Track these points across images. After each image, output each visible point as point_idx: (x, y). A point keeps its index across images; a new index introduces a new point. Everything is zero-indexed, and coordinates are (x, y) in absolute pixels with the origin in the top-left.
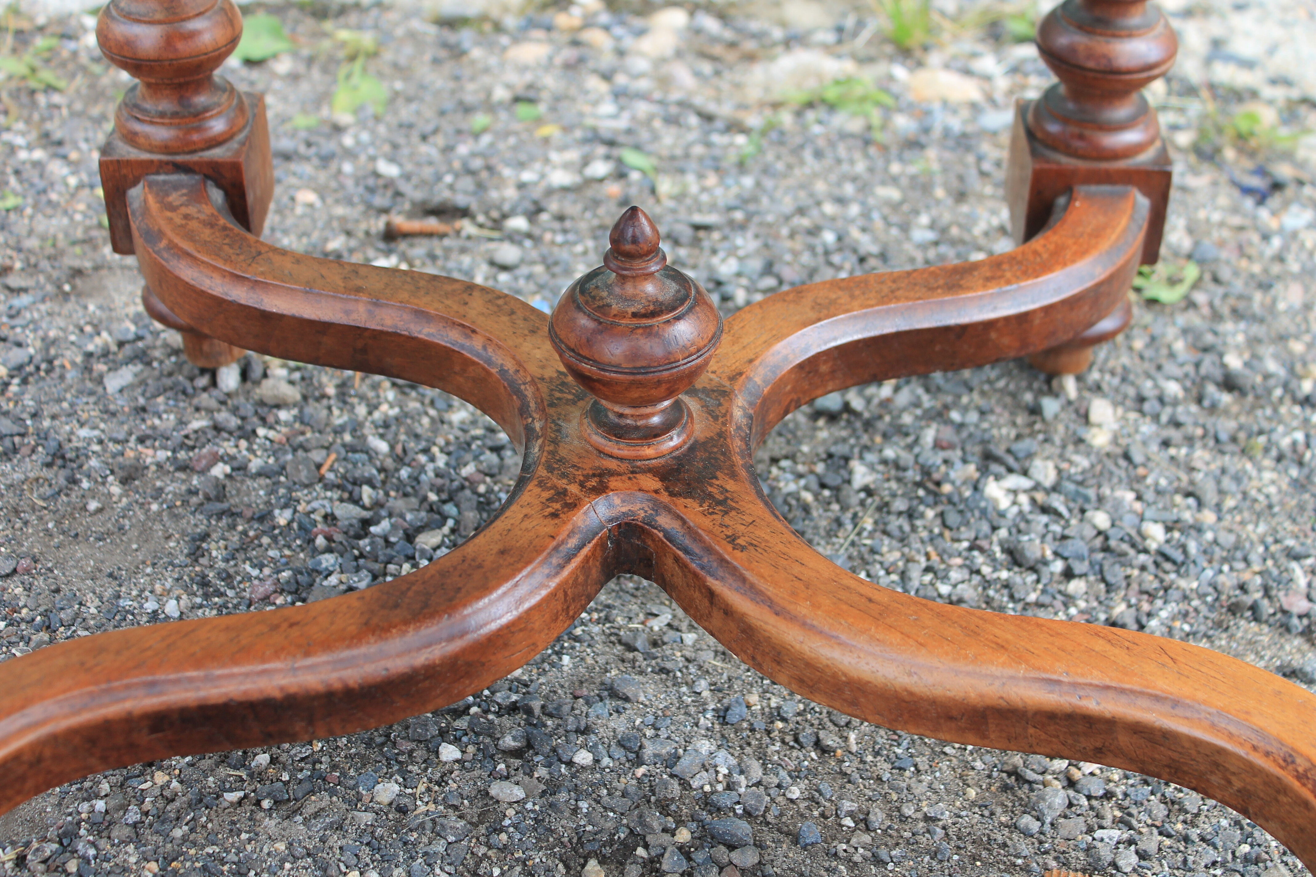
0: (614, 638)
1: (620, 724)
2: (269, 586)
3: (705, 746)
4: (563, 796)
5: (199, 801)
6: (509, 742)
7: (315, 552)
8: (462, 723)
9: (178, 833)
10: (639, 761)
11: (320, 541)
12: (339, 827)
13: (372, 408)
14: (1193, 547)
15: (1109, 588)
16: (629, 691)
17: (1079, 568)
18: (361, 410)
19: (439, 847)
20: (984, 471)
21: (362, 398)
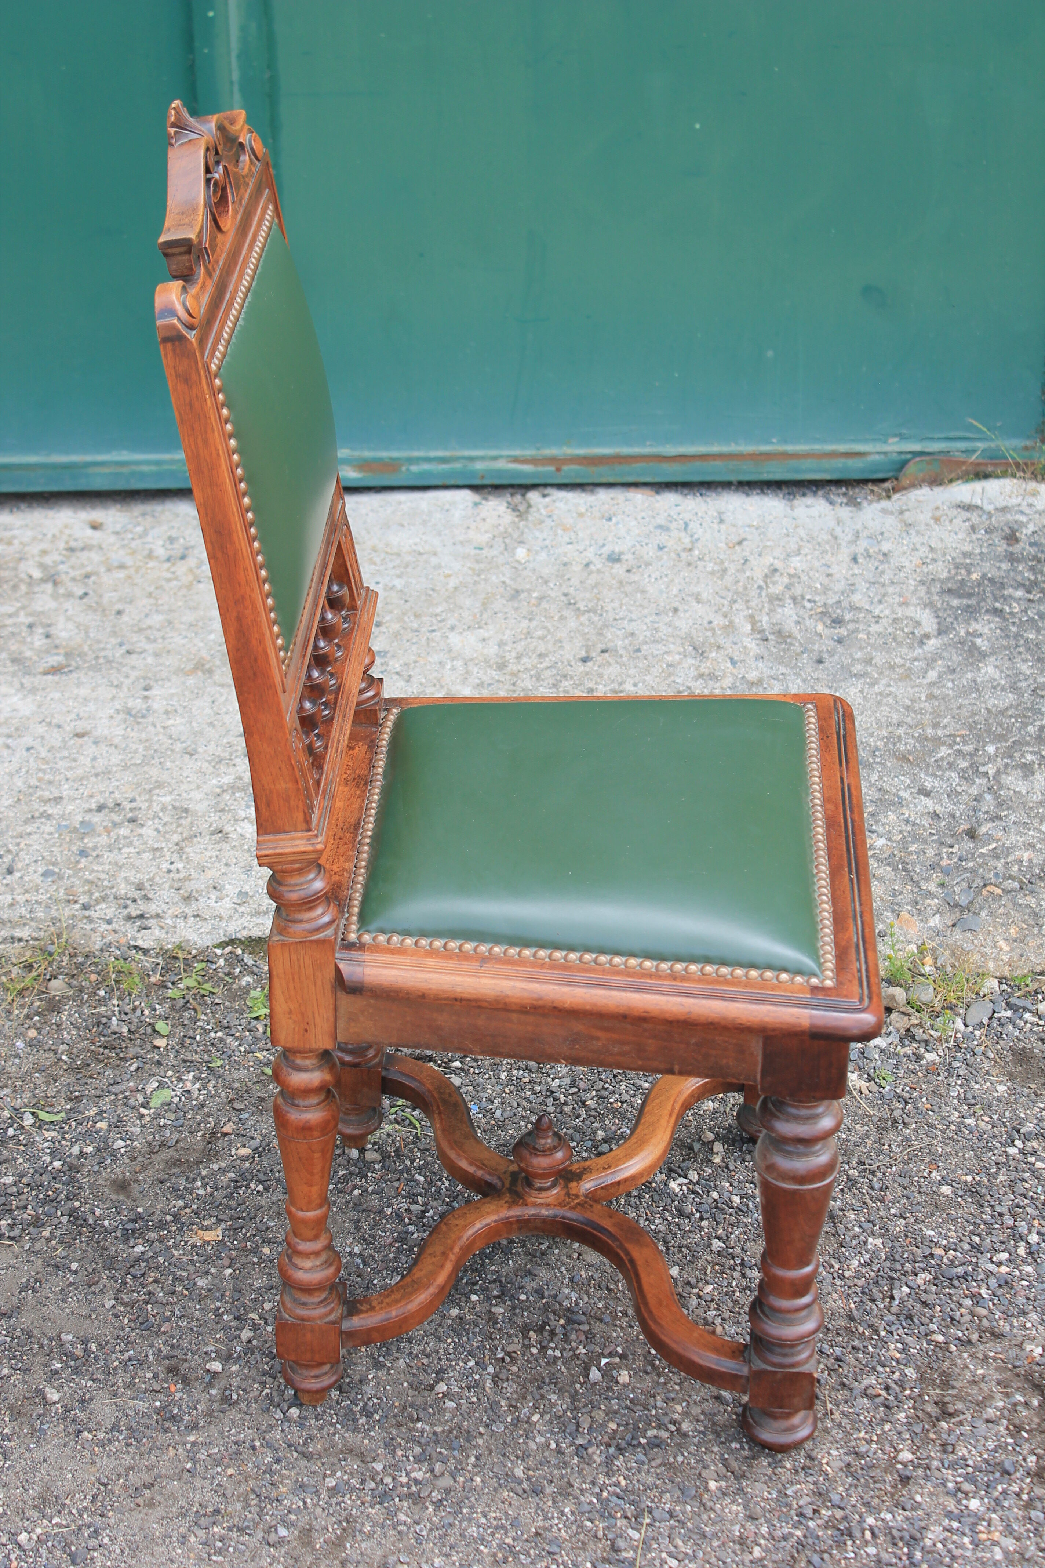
0: (527, 1253)
1: (534, 1285)
2: (390, 1240)
3: (567, 1291)
4: (517, 1311)
6: (495, 1293)
7: (405, 1225)
8: (477, 1287)
10: (543, 1297)
11: (407, 1220)
12: (440, 1325)
13: (413, 1162)
14: (751, 1204)
15: (718, 1223)
16: (536, 1272)
17: (705, 1216)
18: (408, 1162)
19: (477, 1330)
20: (669, 1177)
21: (408, 1157)
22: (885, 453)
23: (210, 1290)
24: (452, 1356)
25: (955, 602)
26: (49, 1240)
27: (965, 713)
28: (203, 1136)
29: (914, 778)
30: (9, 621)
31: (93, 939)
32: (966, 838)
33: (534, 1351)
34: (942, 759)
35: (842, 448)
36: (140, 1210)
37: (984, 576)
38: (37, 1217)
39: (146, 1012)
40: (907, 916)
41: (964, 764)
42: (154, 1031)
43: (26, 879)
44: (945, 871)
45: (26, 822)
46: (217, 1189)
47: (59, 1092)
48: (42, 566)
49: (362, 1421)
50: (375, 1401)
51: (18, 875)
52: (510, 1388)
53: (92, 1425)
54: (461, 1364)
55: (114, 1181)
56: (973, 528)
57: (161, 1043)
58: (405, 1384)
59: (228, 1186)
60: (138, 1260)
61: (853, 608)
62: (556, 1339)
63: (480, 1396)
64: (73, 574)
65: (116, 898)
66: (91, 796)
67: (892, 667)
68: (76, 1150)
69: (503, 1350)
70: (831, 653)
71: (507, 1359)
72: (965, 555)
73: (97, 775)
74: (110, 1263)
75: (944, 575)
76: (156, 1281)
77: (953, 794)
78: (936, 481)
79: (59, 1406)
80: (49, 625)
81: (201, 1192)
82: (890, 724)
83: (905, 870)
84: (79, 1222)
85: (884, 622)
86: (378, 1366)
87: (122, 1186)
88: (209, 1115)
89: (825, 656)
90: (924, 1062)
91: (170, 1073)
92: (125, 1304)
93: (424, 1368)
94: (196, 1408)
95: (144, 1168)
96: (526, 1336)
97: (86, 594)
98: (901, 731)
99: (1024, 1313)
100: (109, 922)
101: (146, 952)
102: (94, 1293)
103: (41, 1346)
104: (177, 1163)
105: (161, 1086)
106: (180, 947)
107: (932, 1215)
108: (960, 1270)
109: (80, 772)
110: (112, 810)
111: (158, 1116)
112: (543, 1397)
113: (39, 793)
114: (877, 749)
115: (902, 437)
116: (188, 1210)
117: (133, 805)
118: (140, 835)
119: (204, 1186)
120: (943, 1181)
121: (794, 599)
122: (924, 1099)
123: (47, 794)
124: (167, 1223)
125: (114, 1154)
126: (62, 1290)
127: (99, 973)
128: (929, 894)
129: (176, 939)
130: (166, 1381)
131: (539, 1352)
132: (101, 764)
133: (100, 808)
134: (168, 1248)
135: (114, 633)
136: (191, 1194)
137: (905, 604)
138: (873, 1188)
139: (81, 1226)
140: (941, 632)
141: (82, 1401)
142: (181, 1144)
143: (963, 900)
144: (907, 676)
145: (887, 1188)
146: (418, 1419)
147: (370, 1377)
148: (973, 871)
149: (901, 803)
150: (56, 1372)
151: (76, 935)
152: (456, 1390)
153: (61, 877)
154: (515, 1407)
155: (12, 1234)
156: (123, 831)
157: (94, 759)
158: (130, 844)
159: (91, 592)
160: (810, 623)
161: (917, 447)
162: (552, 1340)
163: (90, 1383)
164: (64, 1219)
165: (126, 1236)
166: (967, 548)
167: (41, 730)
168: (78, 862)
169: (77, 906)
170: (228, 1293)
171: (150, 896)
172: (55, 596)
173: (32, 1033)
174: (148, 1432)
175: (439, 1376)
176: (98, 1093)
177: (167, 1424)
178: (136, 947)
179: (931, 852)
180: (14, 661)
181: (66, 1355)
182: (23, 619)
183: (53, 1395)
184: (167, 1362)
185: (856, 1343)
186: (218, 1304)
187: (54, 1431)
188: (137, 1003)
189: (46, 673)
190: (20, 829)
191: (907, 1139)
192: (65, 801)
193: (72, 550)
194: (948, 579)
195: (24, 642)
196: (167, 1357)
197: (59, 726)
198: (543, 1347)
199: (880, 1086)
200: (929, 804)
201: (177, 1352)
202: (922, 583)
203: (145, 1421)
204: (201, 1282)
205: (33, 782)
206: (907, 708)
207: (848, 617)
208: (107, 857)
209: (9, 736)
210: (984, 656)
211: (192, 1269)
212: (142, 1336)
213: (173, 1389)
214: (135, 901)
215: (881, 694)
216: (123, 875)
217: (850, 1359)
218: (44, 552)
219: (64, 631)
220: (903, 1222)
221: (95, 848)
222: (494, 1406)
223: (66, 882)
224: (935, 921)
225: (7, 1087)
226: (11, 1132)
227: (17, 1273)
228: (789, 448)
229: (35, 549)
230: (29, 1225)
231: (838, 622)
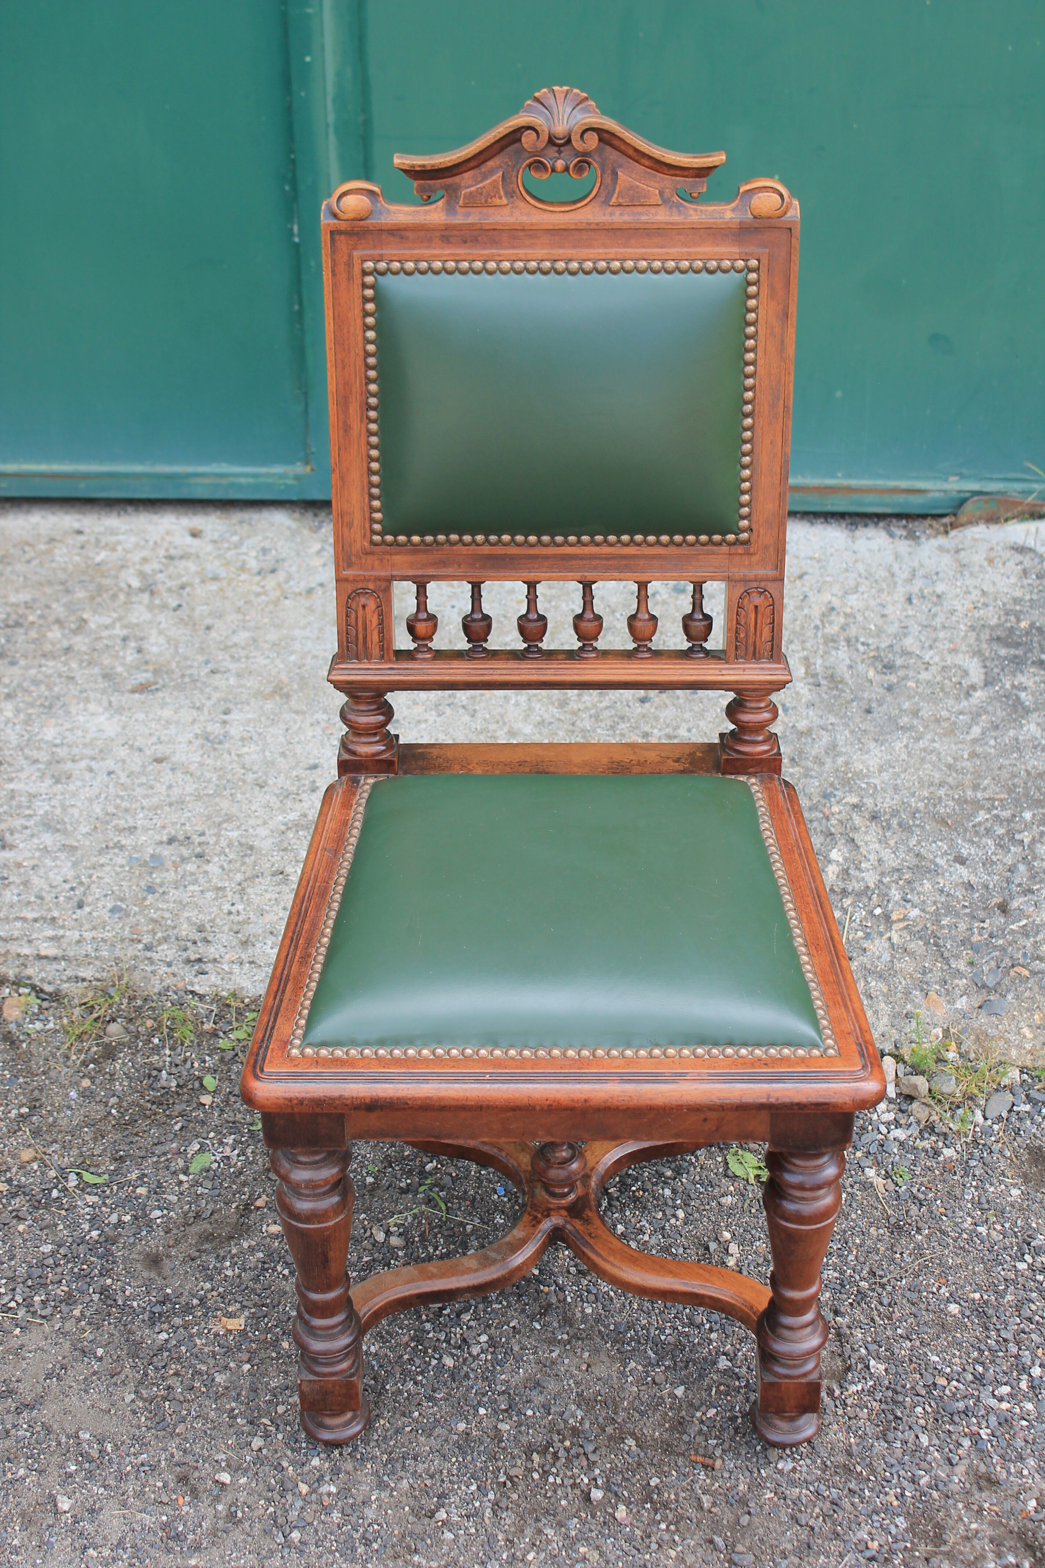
1: (541, 1398)
4: (523, 1428)
5: (397, 1432)
6: (503, 1407)
7: (422, 1322)
8: (485, 1399)
9: (392, 1443)
10: (549, 1414)
11: (424, 1317)
12: (446, 1441)
16: (545, 1384)
19: (482, 1448)
22: (945, 491)
23: (227, 1388)
24: (455, 1479)
25: (1003, 652)
26: (79, 1320)
27: (1005, 774)
28: (237, 1207)
29: (952, 844)
30: (105, 633)
31: (152, 982)
32: (998, 912)
33: (536, 1476)
34: (980, 824)
35: (904, 484)
36: (169, 1291)
37: (1032, 625)
38: (69, 1294)
39: (196, 1065)
40: (935, 996)
41: (1001, 831)
42: (202, 1085)
43: (95, 914)
44: (975, 948)
45: (101, 852)
46: (245, 1270)
47: (105, 1150)
48: (142, 575)
49: (361, 1550)
50: (376, 1527)
51: (87, 909)
52: (509, 1519)
53: (99, 1540)
54: (463, 1488)
55: (148, 1255)
56: (1025, 572)
57: (206, 1099)
58: (407, 1509)
59: (256, 1268)
60: (161, 1349)
61: (906, 653)
62: (558, 1464)
63: (479, 1526)
64: (169, 584)
65: (177, 939)
66: (164, 827)
67: (937, 721)
68: (114, 1218)
69: (505, 1473)
70: (880, 703)
71: (509, 1484)
72: (1016, 601)
73: (171, 804)
74: (135, 1349)
75: (994, 621)
76: (177, 1374)
77: (987, 863)
78: (992, 519)
79: (69, 1515)
80: (142, 639)
81: (229, 1273)
82: (931, 784)
83: (936, 944)
84: (110, 1302)
85: (933, 669)
86: (382, 1485)
87: (154, 1261)
88: (245, 1184)
89: (874, 705)
90: (941, 1158)
91: (212, 1135)
92: (145, 1400)
93: (426, 1490)
94: (201, 1526)
95: (177, 1242)
96: (529, 1459)
97: (180, 606)
98: (942, 792)
99: (1021, 1458)
100: (169, 965)
101: (201, 997)
102: (116, 1384)
103: (59, 1444)
104: (208, 1237)
105: (202, 1149)
106: (234, 995)
107: (938, 1337)
108: (961, 1405)
109: (155, 800)
110: (182, 844)
111: (196, 1183)
112: (540, 1532)
113: (115, 822)
114: (918, 811)
115: (962, 476)
116: (214, 1293)
117: (203, 839)
118: (206, 872)
119: (233, 1265)
120: (952, 1298)
121: (848, 641)
122: (938, 1202)
123: (122, 823)
124: (193, 1307)
125: (150, 1223)
126: (86, 1379)
127: (155, 1019)
128: (959, 974)
129: (230, 986)
130: (174, 1491)
131: (541, 1479)
132: (176, 792)
133: (171, 841)
134: (191, 1336)
135: (201, 650)
136: (219, 1274)
137: (954, 651)
138: (881, 1304)
139: (111, 1306)
140: (988, 683)
141: (92, 1511)
142: (216, 1216)
143: (991, 981)
144: (951, 731)
145: (896, 1304)
146: (416, 1551)
147: (373, 1498)
148: (1003, 949)
149: (936, 871)
150: (71, 1475)
151: (137, 976)
152: (456, 1518)
153: (128, 915)
154: (511, 1542)
155: (44, 1313)
156: (190, 867)
157: (170, 787)
158: (195, 882)
159: (184, 604)
160: (861, 667)
161: (975, 486)
162: (553, 1465)
163: (102, 1490)
164: (96, 1297)
165: (154, 1320)
166: (1018, 594)
167: (123, 752)
168: (145, 899)
169: (140, 946)
170: (244, 1393)
171: (210, 939)
172: (151, 608)
173: (86, 1083)
174: (152, 1552)
175: (441, 1502)
176: (143, 1154)
177: (171, 1543)
178: (192, 992)
179: (962, 926)
180: (106, 676)
181: (82, 1455)
182: (119, 631)
183: (64, 1504)
184: (178, 1469)
185: (852, 1485)
186: (233, 1404)
187: (62, 1544)
188: (188, 1054)
189: (133, 691)
190: (94, 859)
191: (919, 1247)
192: (139, 831)
193: (171, 558)
194: (998, 626)
195: (116, 657)
196: (178, 1464)
197: (140, 750)
198: (545, 1472)
199: (897, 1185)
200: (964, 872)
201: (189, 1459)
202: (972, 628)
203: (151, 1538)
204: (219, 1378)
205: (111, 809)
206: (950, 767)
207: (899, 662)
208: (173, 894)
209: (93, 758)
210: (1027, 711)
211: (211, 1362)
212: (157, 1437)
213: (181, 1500)
214: (195, 943)
215: (925, 750)
216: (186, 914)
217: (846, 1503)
218: (145, 560)
219: (156, 646)
220: (909, 1344)
221: (161, 885)
222: (491, 1540)
223: (132, 920)
224: (962, 1003)
225: (56, 1142)
226: (55, 1193)
227: (45, 1356)
228: (853, 483)
229: (136, 557)
230: (61, 1302)
231: (889, 667)
